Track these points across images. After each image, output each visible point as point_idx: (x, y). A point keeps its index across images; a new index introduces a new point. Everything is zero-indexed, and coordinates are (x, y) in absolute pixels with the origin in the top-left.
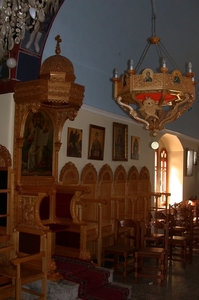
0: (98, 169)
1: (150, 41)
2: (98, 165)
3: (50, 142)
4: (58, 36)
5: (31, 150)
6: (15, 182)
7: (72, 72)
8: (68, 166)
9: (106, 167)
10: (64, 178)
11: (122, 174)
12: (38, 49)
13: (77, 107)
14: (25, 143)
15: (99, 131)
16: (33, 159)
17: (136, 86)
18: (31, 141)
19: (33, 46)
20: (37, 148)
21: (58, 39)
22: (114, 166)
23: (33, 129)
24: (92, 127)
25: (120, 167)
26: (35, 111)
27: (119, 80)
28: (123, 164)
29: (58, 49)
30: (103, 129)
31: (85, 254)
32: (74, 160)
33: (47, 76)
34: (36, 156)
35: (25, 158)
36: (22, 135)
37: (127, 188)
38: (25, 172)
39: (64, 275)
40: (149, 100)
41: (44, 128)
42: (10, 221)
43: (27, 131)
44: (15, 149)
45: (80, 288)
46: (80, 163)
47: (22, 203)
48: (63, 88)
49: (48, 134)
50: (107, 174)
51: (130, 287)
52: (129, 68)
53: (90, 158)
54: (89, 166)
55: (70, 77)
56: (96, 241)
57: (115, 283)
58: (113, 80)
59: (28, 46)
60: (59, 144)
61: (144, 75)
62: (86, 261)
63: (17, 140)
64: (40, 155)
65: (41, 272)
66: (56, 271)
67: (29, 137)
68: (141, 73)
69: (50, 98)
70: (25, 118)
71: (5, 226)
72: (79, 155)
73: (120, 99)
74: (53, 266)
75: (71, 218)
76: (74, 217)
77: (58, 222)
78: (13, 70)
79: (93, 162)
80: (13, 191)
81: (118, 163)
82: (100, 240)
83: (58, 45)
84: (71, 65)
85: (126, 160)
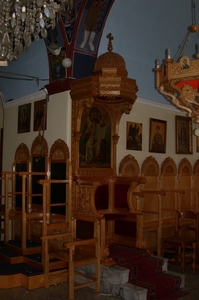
0: (160, 162)
1: (191, 29)
2: (160, 158)
3: (108, 135)
4: (110, 34)
5: (89, 143)
6: (73, 174)
7: (124, 67)
8: (128, 158)
9: (168, 160)
10: (123, 170)
11: (186, 167)
12: (92, 48)
13: (132, 101)
14: (82, 136)
15: (160, 125)
16: (91, 152)
17: (174, 74)
18: (88, 135)
19: (87, 45)
20: (95, 141)
21: (110, 37)
22: (177, 159)
23: (90, 124)
24: (152, 120)
25: (185, 160)
26: (88, 106)
27: (160, 70)
28: (188, 157)
29: (110, 46)
30: (165, 122)
31: (141, 243)
32: (134, 153)
33: (100, 73)
34: (94, 149)
35: (82, 151)
36: (78, 129)
37: (192, 181)
38: (83, 164)
39: (116, 261)
40: (187, 87)
41: (101, 122)
42: (69, 209)
43: (84, 126)
44: (72, 143)
45: (130, 274)
46: (140, 156)
47: (80, 192)
48: (114, 83)
49: (105, 128)
50: (170, 167)
51: (183, 277)
52: (167, 57)
53: (151, 151)
54: (149, 159)
55: (122, 72)
56: (156, 231)
57: (170, 272)
58: (155, 71)
59: (82, 46)
60: (116, 138)
61: (182, 63)
62: (142, 250)
63: (74, 134)
64: (98, 148)
65: (94, 256)
66: (109, 257)
67: (87, 131)
68: (178, 61)
69: (102, 93)
70: (81, 113)
71: (64, 214)
72: (140, 149)
73: (162, 88)
74: (106, 252)
75: (128, 208)
76: (131, 206)
77: (117, 212)
78: (69, 69)
79: (154, 155)
80: (70, 181)
81: (182, 156)
82: (160, 231)
83: (110, 43)
84: (122, 60)
85: (191, 153)
